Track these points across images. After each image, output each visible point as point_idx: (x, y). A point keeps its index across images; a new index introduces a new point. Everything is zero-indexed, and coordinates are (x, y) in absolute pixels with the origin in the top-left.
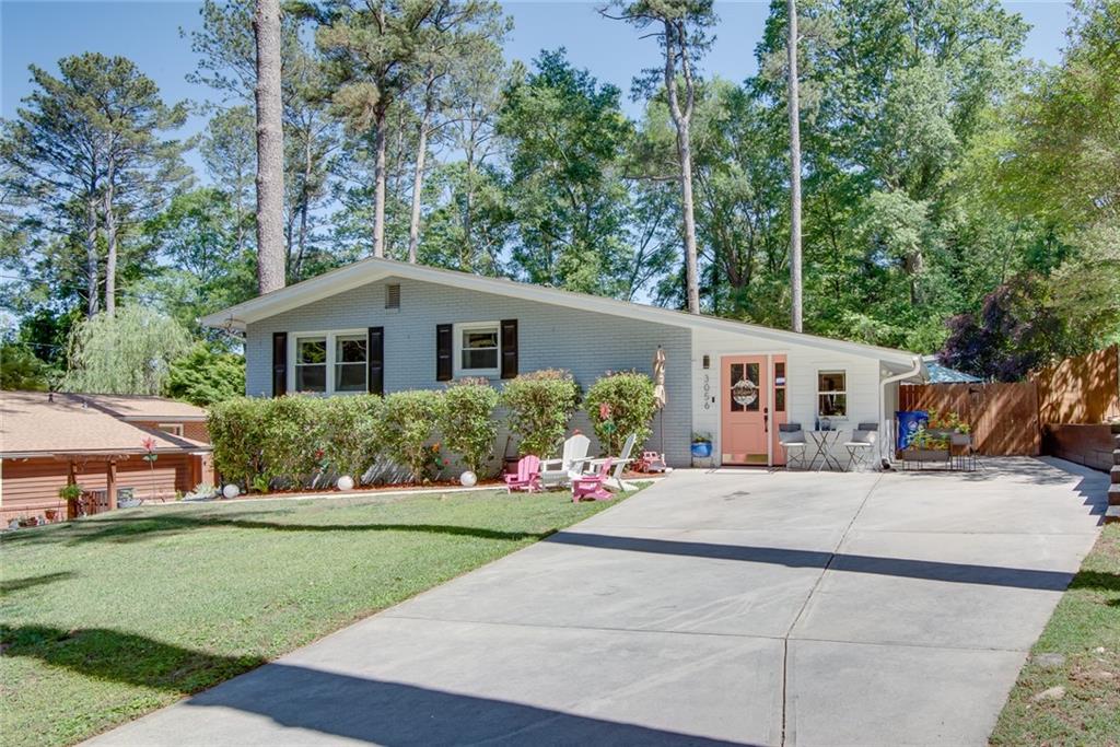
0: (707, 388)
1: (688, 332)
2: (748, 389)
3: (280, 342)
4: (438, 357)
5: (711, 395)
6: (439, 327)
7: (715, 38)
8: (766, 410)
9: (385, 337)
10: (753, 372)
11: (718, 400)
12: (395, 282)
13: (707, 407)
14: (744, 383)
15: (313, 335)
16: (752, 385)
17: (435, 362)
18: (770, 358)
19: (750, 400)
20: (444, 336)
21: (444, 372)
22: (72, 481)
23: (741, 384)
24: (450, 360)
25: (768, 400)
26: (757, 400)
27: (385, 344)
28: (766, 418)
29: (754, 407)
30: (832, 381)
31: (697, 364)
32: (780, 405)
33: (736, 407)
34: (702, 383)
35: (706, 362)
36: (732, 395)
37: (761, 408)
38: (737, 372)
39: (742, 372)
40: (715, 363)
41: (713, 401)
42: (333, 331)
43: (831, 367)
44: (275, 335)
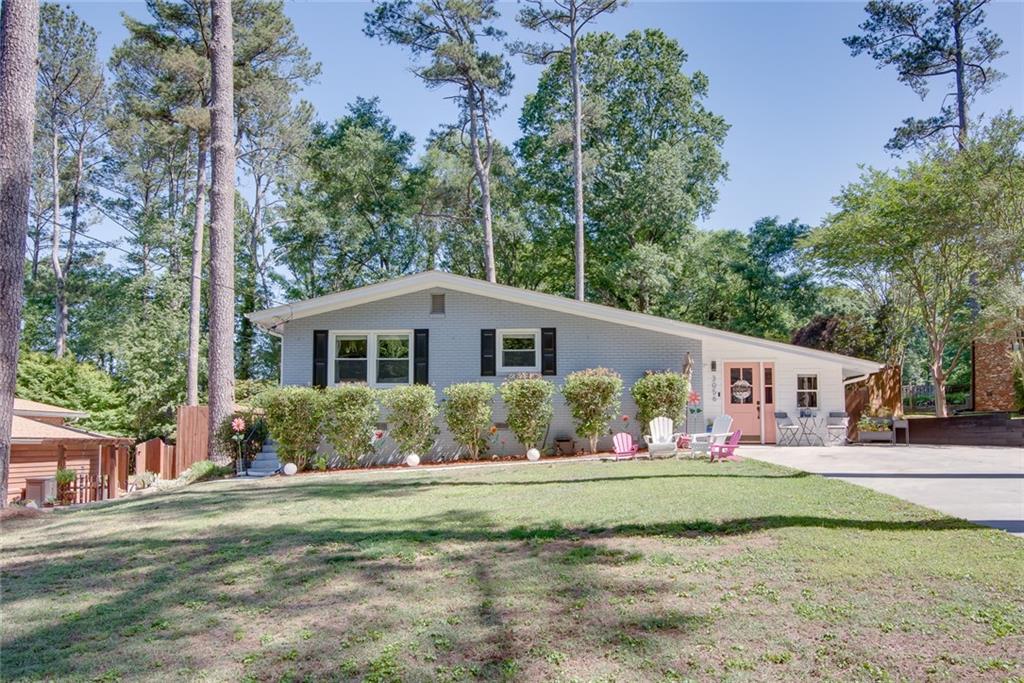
0: (714, 386)
1: (699, 342)
2: (745, 387)
3: (320, 340)
4: (482, 356)
5: (717, 390)
6: (483, 331)
7: (506, 106)
8: (758, 403)
9: (430, 338)
10: (748, 374)
11: (722, 395)
12: (441, 292)
13: (714, 399)
14: (741, 383)
15: (352, 333)
16: (747, 384)
17: (480, 360)
18: (761, 364)
19: (746, 395)
20: (488, 339)
21: (488, 368)
22: (61, 466)
23: (738, 383)
24: (494, 359)
25: (760, 394)
26: (751, 395)
27: (430, 344)
28: (759, 409)
29: (749, 400)
30: (808, 383)
31: (707, 369)
32: (769, 399)
33: (734, 400)
34: (710, 382)
35: (714, 366)
36: (732, 391)
37: (755, 401)
38: (735, 375)
39: (740, 375)
40: (718, 367)
41: (719, 395)
42: (376, 331)
43: (807, 372)
44: (316, 332)
